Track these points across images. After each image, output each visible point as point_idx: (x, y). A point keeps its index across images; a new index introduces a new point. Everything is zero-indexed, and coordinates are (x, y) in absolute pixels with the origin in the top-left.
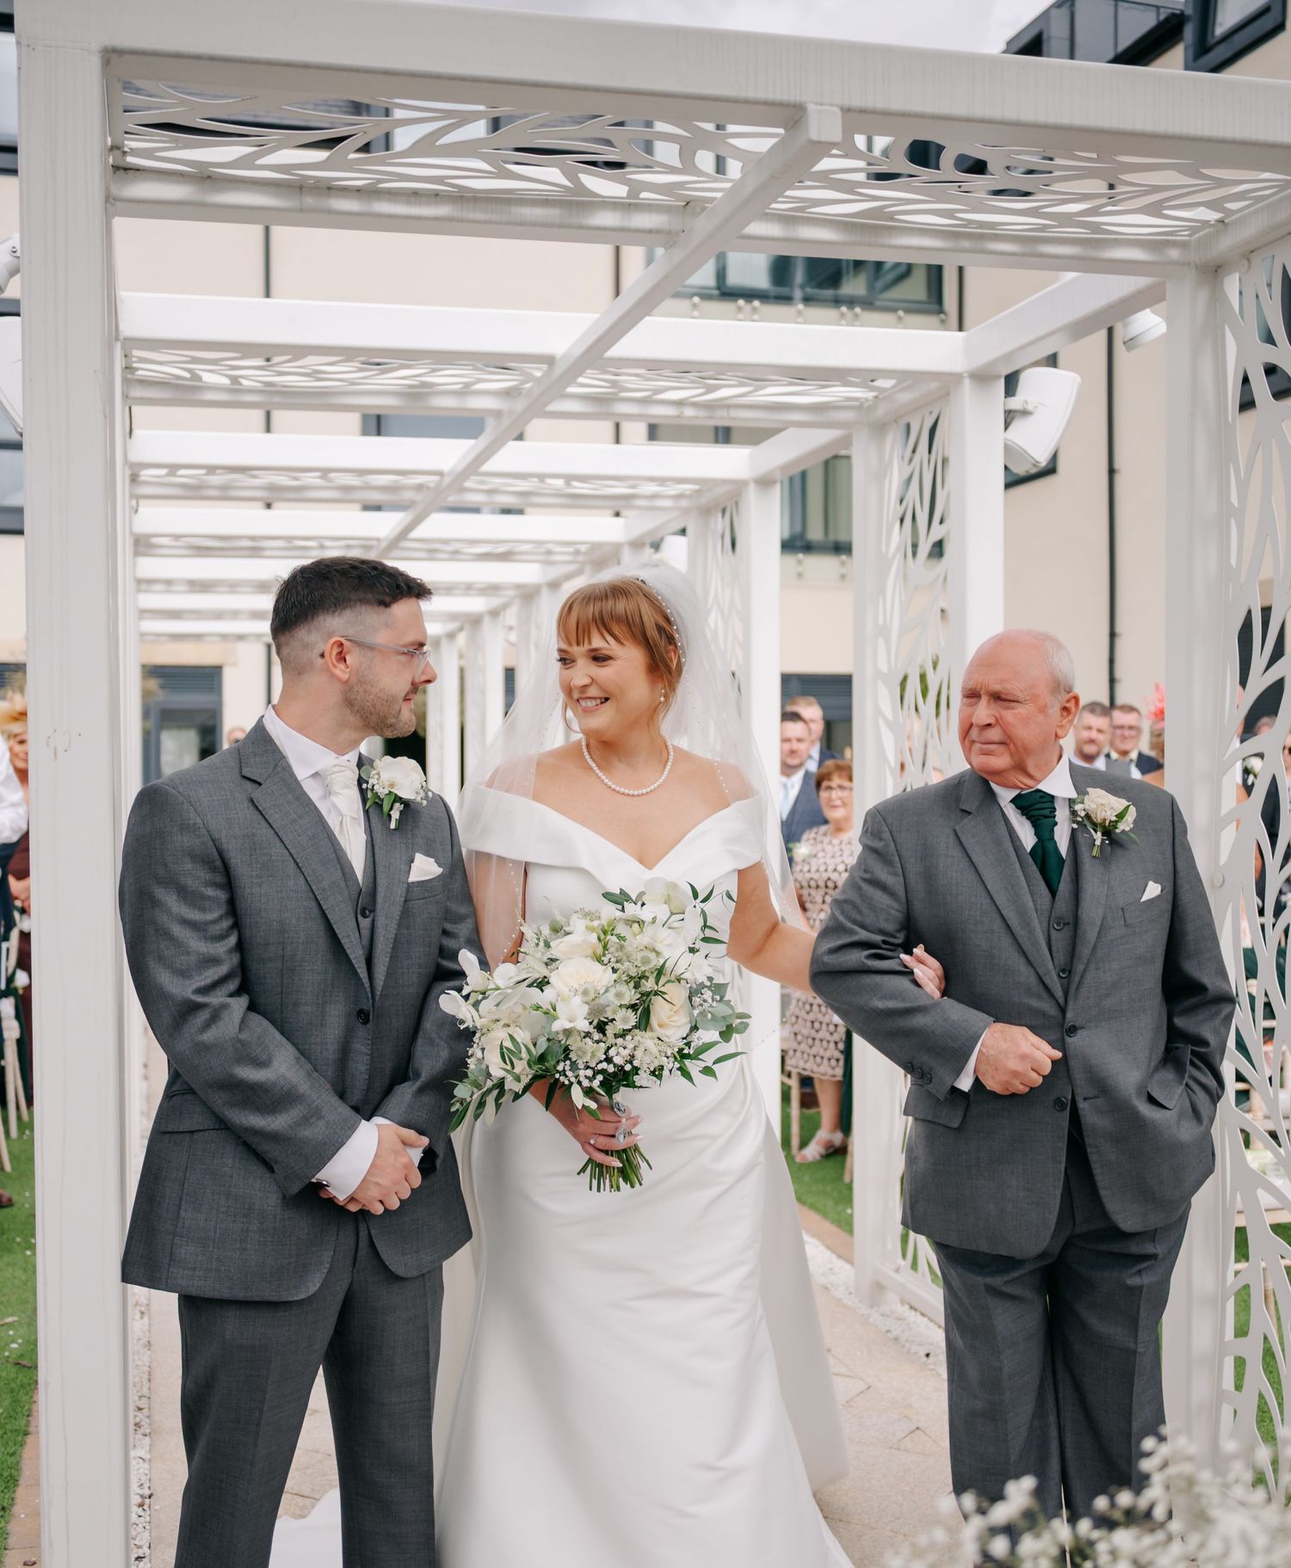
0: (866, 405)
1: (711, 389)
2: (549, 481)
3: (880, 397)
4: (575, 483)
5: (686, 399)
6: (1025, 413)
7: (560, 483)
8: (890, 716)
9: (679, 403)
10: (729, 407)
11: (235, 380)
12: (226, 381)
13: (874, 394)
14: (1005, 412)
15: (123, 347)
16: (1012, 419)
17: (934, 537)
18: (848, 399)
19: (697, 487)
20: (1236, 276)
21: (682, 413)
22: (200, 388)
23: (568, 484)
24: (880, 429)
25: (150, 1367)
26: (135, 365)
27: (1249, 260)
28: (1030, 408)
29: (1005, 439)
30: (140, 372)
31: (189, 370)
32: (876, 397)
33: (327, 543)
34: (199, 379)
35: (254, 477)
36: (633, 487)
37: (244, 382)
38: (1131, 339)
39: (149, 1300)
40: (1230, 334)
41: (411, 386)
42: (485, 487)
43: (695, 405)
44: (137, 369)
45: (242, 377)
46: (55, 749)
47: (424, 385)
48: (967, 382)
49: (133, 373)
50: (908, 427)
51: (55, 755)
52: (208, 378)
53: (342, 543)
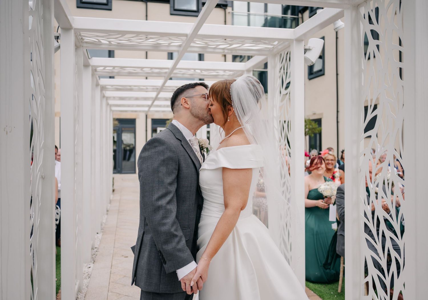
0: (271, 49)
1: (231, 45)
2: (197, 71)
3: (274, 47)
4: (203, 72)
5: (225, 48)
6: (309, 50)
7: (199, 71)
8: (277, 128)
9: (223, 49)
10: (236, 50)
11: (110, 42)
12: (108, 43)
13: (272, 46)
14: (305, 49)
15: (74, 31)
16: (306, 51)
17: (288, 81)
18: (266, 48)
19: (233, 73)
20: (363, 8)
21: (224, 51)
22: (101, 44)
23: (201, 72)
24: (275, 56)
25: (86, 293)
26: (83, 38)
27: (366, 2)
28: (311, 48)
29: (305, 56)
30: (85, 40)
31: (97, 39)
32: (273, 47)
33: (148, 88)
34: (100, 42)
35: (125, 70)
36: (218, 72)
37: (112, 43)
38: (336, 28)
39: (91, 273)
40: (362, 24)
41: (155, 44)
42: (182, 73)
43: (228, 49)
44: (84, 39)
45: (112, 41)
46: (7, 132)
47: (158, 44)
48: (295, 42)
49: (83, 40)
50: (281, 54)
51: (7, 133)
52: (103, 41)
53: (152, 87)
